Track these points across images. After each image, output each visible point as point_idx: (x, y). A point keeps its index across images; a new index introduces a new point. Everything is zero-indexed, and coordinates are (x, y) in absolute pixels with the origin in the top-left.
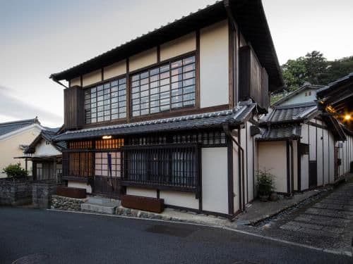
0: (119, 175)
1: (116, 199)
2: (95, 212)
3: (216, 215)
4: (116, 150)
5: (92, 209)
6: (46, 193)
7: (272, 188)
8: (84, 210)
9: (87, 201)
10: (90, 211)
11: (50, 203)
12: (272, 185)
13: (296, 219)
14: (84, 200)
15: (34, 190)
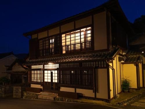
0: (56, 81)
1: (55, 93)
2: (45, 99)
3: (102, 100)
4: (55, 70)
5: (43, 98)
6: (20, 91)
7: (130, 86)
8: (40, 99)
9: (41, 94)
10: (43, 99)
11: (22, 95)
12: (130, 85)
13: (139, 101)
14: (39, 94)
15: (14, 89)
